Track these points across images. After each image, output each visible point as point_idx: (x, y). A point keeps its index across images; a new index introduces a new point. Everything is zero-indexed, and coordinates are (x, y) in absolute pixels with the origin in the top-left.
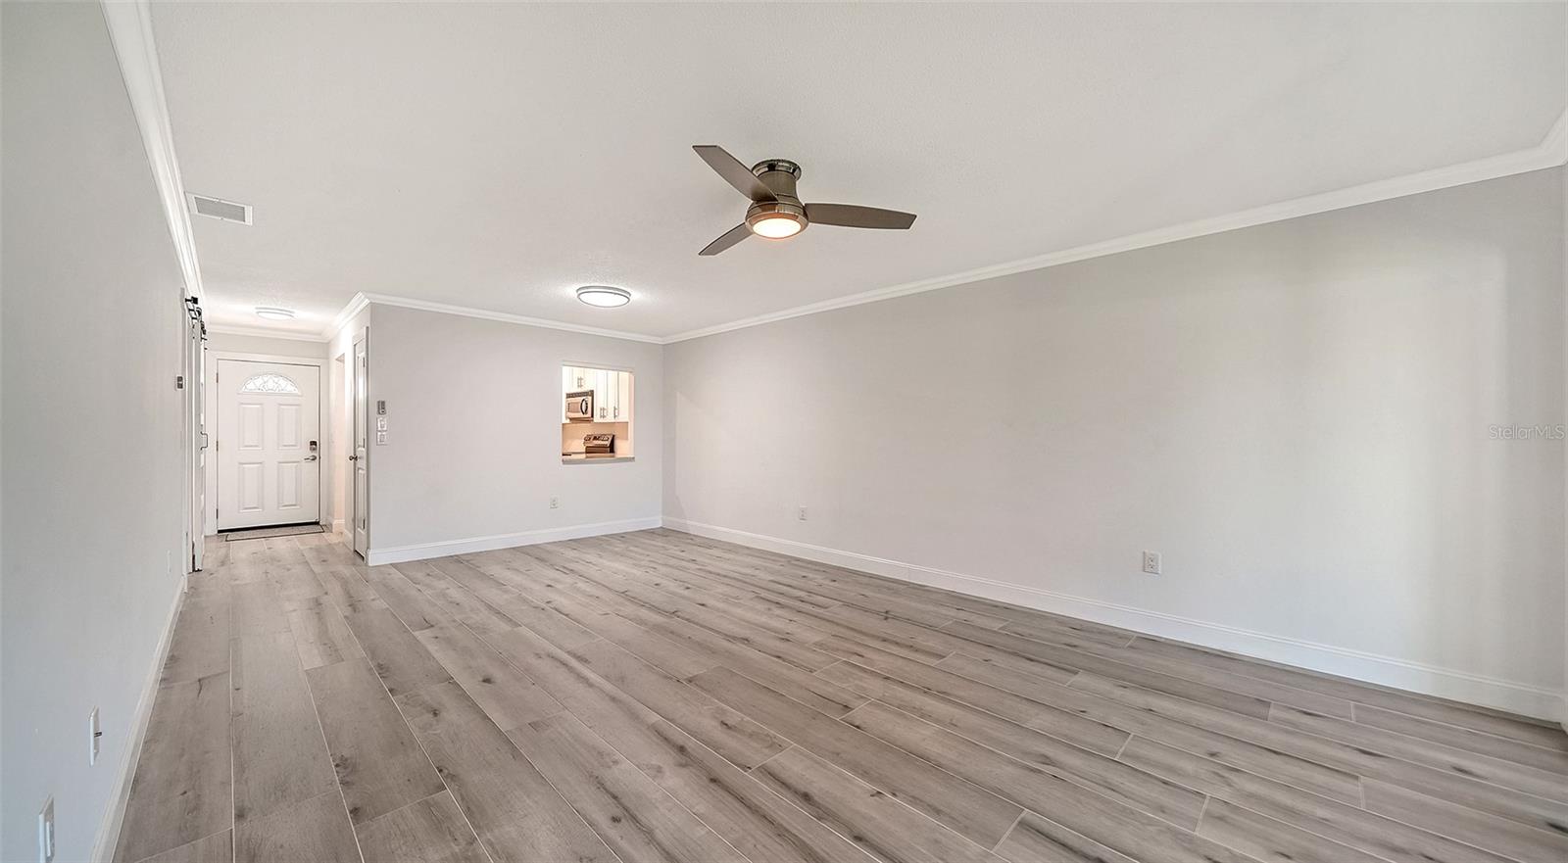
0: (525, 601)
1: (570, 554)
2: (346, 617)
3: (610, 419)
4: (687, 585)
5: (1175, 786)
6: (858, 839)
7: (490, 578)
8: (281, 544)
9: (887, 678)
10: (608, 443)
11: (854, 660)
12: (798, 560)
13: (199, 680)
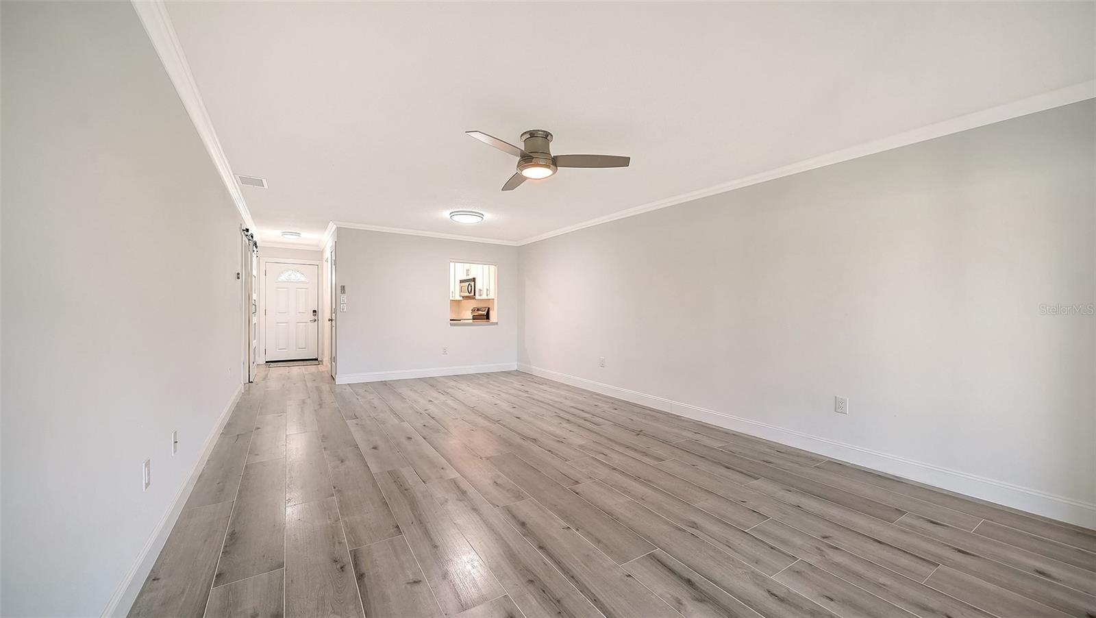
0: (412, 408)
1: (452, 383)
2: (315, 410)
3: (484, 297)
4: (515, 406)
5: (779, 551)
6: (541, 548)
7: (400, 395)
8: (295, 370)
9: (615, 469)
10: (485, 313)
11: (600, 457)
12: (598, 395)
13: (238, 435)
